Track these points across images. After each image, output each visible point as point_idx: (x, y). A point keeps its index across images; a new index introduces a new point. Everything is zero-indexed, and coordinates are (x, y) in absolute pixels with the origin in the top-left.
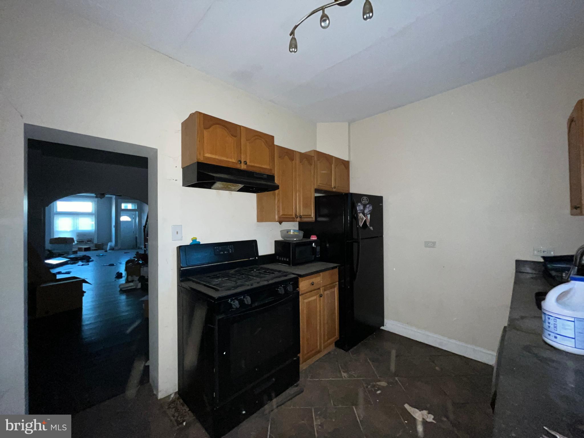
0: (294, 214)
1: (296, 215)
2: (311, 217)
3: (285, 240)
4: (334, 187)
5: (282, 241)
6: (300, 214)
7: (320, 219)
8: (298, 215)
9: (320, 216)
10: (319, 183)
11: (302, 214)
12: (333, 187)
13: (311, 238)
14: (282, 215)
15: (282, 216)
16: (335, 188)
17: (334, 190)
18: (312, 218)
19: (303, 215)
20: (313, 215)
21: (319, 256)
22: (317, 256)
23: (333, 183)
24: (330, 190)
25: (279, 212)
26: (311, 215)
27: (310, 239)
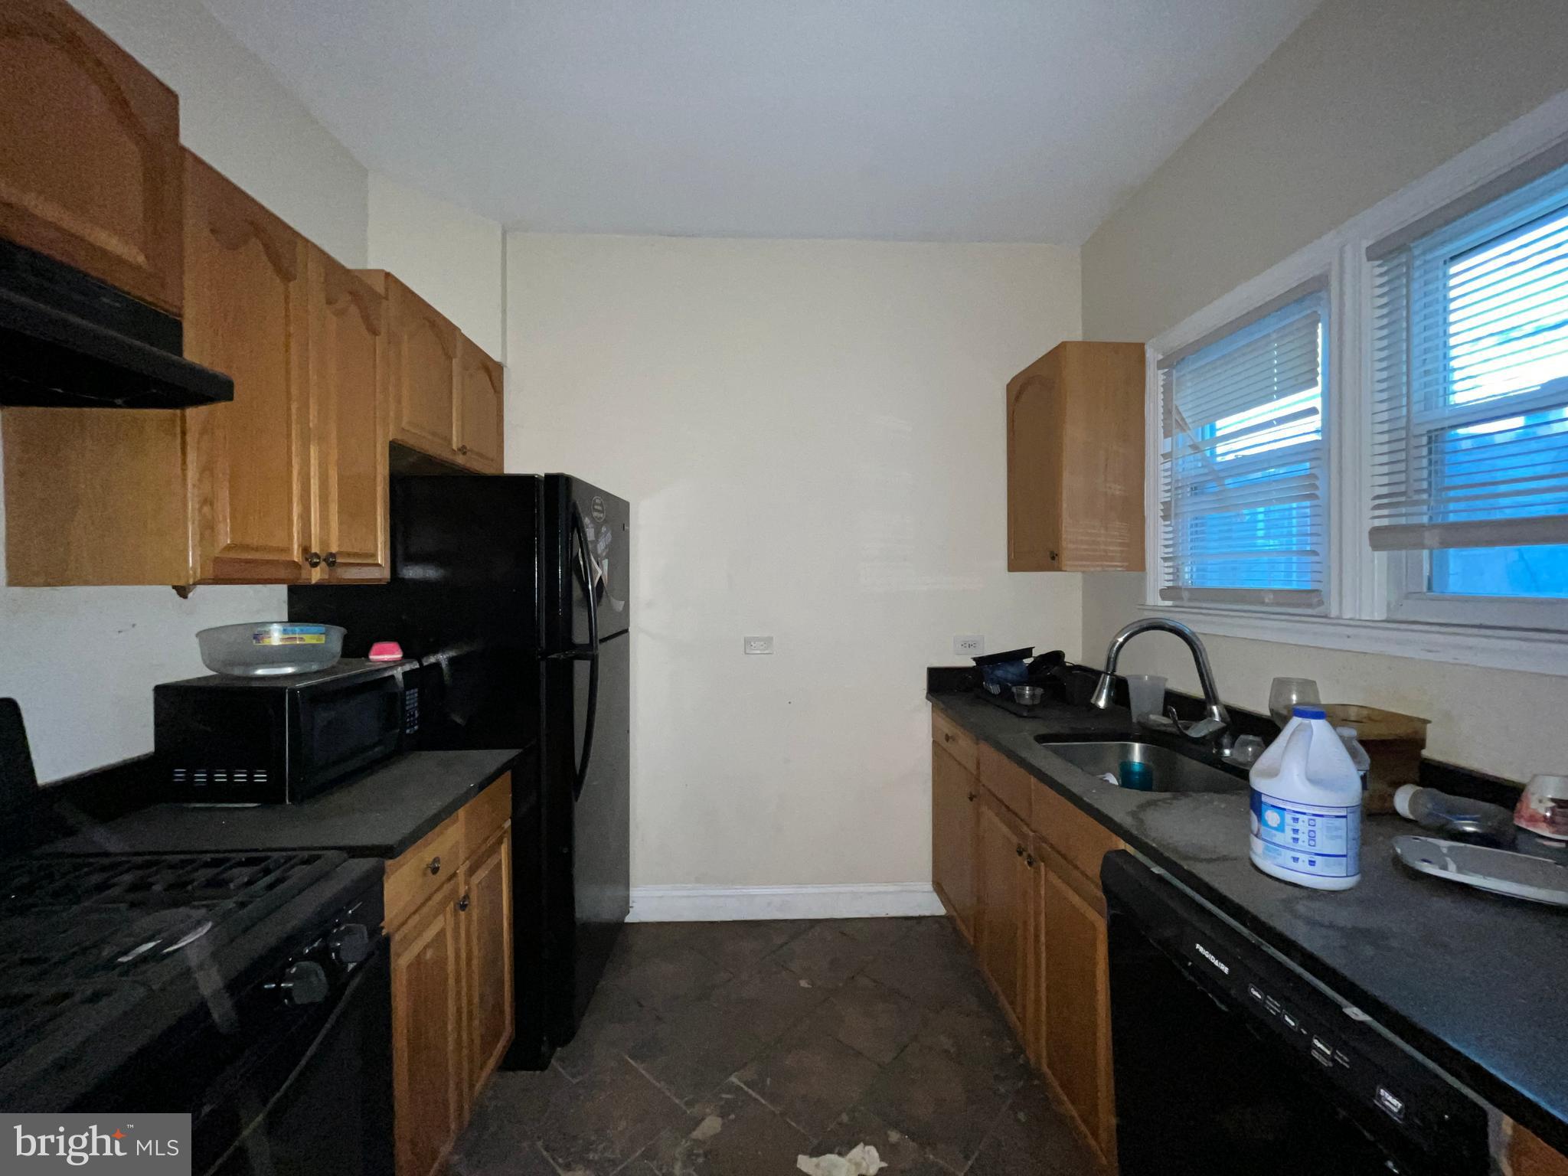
0: (296, 546)
1: (306, 550)
2: (370, 561)
3: (222, 676)
4: (459, 450)
5: (203, 684)
6: (328, 545)
7: (412, 572)
8: (315, 548)
9: (413, 559)
10: (405, 419)
11: (334, 549)
12: (455, 447)
13: (372, 657)
14: (228, 548)
15: (233, 555)
16: (464, 453)
17: (460, 460)
18: (378, 565)
19: (341, 553)
20: (382, 557)
21: (416, 727)
22: (408, 731)
23: (457, 432)
24: (446, 455)
25: (208, 528)
26: (374, 555)
27: (369, 660)
